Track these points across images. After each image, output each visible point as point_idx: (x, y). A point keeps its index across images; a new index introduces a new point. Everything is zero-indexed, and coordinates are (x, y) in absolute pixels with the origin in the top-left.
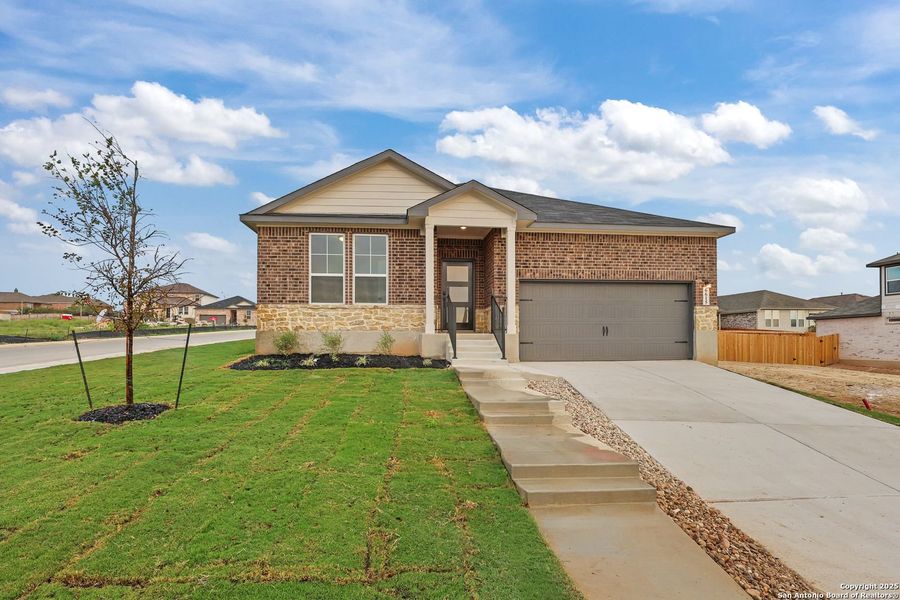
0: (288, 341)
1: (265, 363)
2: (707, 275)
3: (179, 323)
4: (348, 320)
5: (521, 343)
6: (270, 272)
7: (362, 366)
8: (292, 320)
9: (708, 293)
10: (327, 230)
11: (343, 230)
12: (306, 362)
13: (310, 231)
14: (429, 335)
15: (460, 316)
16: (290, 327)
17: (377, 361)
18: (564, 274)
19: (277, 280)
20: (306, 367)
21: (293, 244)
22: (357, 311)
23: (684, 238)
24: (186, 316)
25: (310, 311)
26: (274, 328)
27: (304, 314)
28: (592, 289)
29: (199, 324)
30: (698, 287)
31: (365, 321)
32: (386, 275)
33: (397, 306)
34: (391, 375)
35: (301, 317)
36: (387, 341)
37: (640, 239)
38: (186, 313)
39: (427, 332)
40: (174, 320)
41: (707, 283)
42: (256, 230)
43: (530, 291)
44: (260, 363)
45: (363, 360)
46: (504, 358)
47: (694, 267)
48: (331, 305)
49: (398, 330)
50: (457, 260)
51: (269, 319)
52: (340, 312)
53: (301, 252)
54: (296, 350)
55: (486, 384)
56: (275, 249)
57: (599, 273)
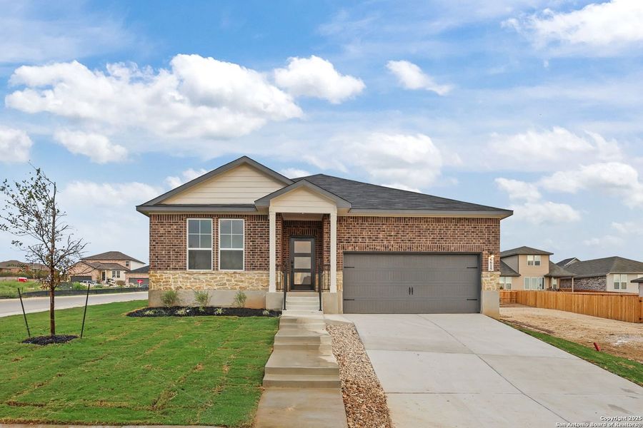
0: (171, 297)
1: (151, 313)
2: (491, 247)
3: (111, 285)
4: (215, 282)
5: (344, 300)
6: (159, 247)
7: (219, 315)
8: (174, 282)
9: (493, 261)
10: (199, 216)
11: (211, 216)
12: (179, 312)
13: (187, 217)
14: (271, 293)
15: (299, 279)
16: (172, 287)
17: (229, 312)
18: (378, 248)
19: (163, 253)
20: (179, 315)
21: (175, 227)
22: (222, 276)
23: (473, 219)
24: (119, 279)
25: (187, 275)
26: (162, 288)
27: (183, 278)
28: (401, 258)
29: (128, 285)
30: (484, 256)
31: (227, 283)
32: (243, 249)
33: (251, 272)
34: (237, 320)
35: (181, 280)
36: (241, 298)
37: (438, 220)
38: (118, 277)
39: (270, 291)
40: (107, 283)
41: (491, 254)
42: (150, 216)
43: (352, 261)
44: (148, 312)
45: (220, 311)
46: (320, 310)
47: (481, 241)
48: (202, 271)
49: (251, 289)
50: (302, 237)
51: (157, 281)
52: (209, 276)
53: (180, 233)
54: (176, 304)
55: (296, 327)
56: (162, 231)
57: (405, 246)
